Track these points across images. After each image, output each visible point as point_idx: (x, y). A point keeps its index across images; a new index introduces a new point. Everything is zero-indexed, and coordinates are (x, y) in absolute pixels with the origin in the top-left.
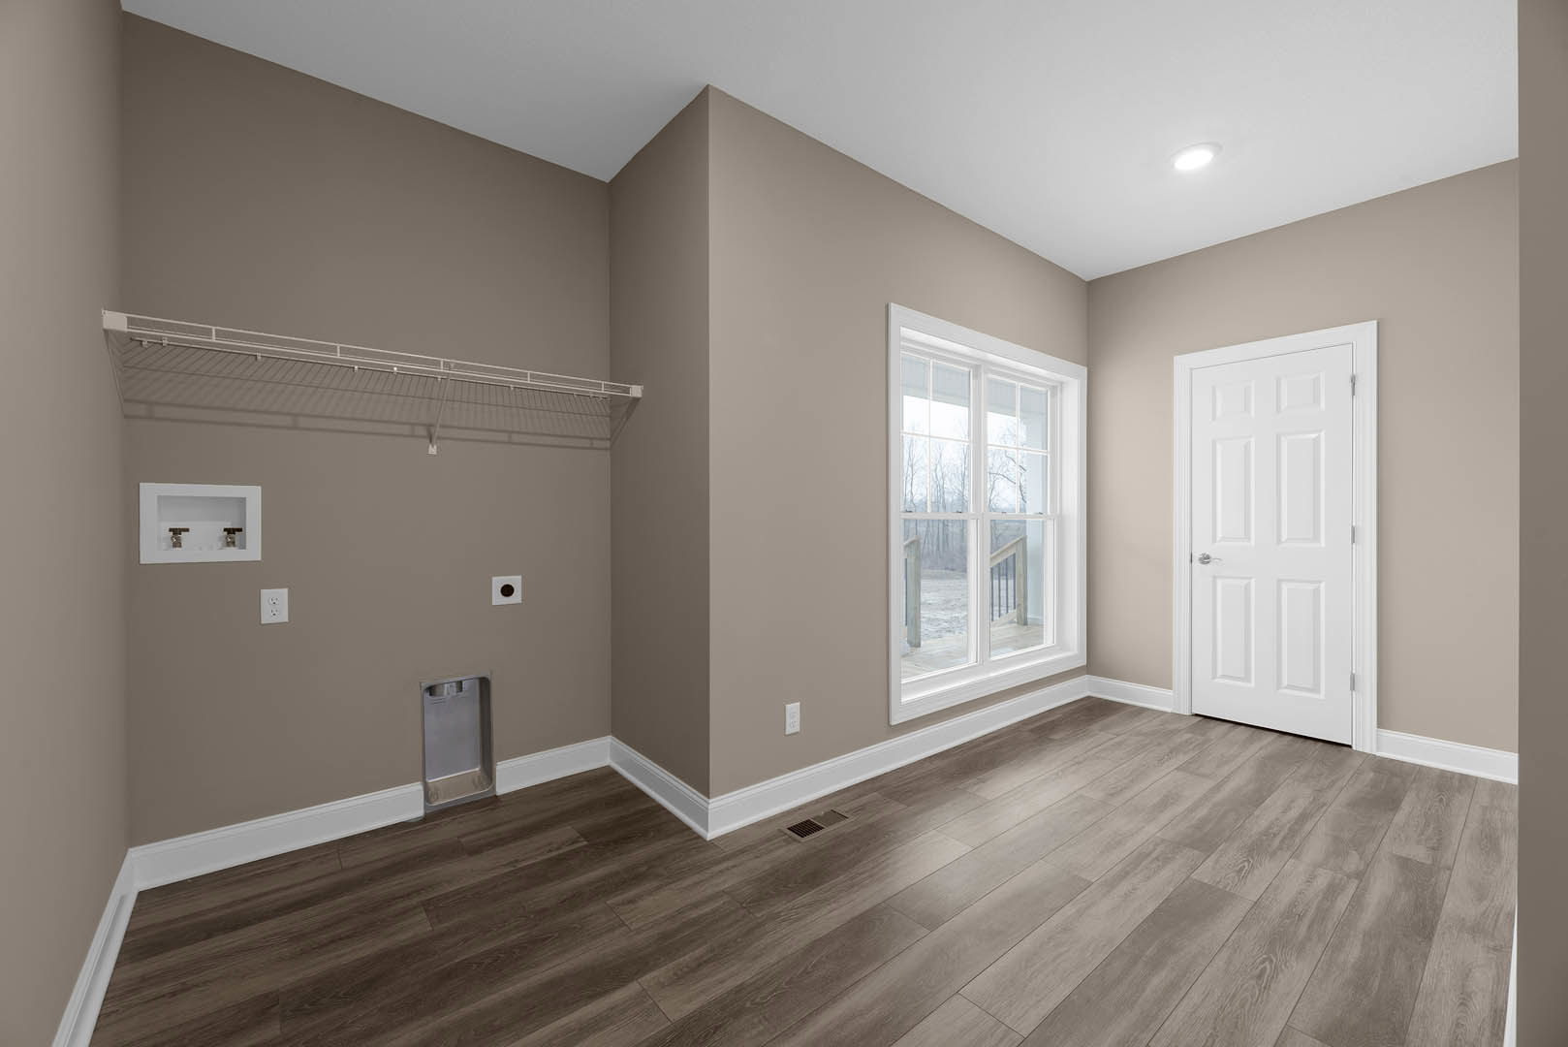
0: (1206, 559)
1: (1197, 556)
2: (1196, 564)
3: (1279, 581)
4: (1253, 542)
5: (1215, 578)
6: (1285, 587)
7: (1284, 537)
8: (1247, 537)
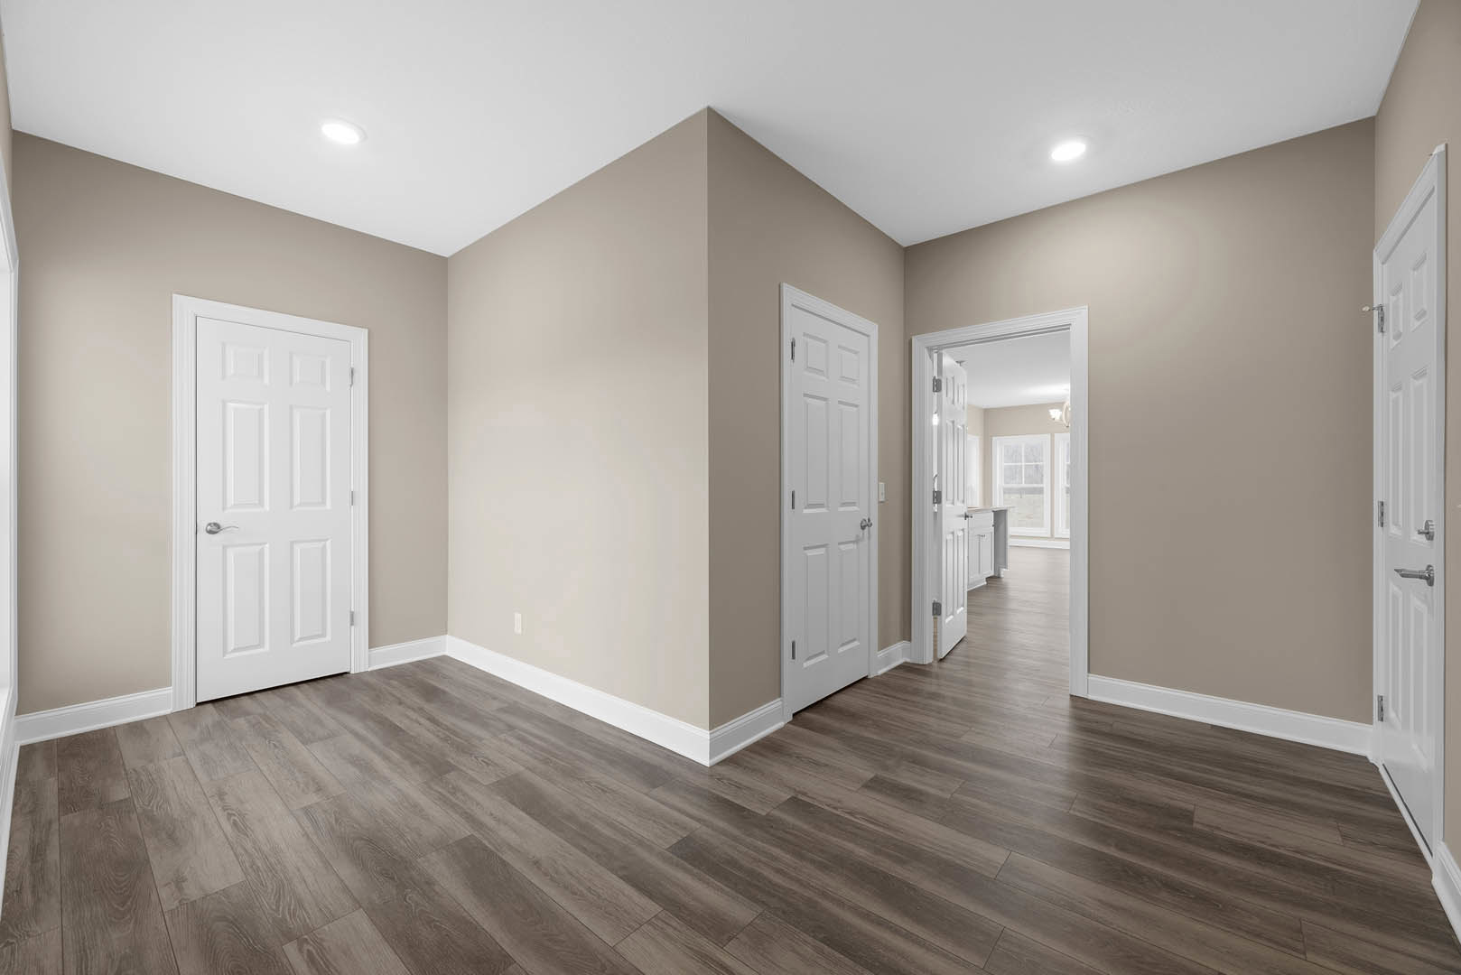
0: (215, 529)
1: (203, 525)
2: (203, 535)
3: (292, 543)
4: (267, 508)
5: (225, 548)
6: (297, 548)
7: (297, 500)
8: (261, 503)
